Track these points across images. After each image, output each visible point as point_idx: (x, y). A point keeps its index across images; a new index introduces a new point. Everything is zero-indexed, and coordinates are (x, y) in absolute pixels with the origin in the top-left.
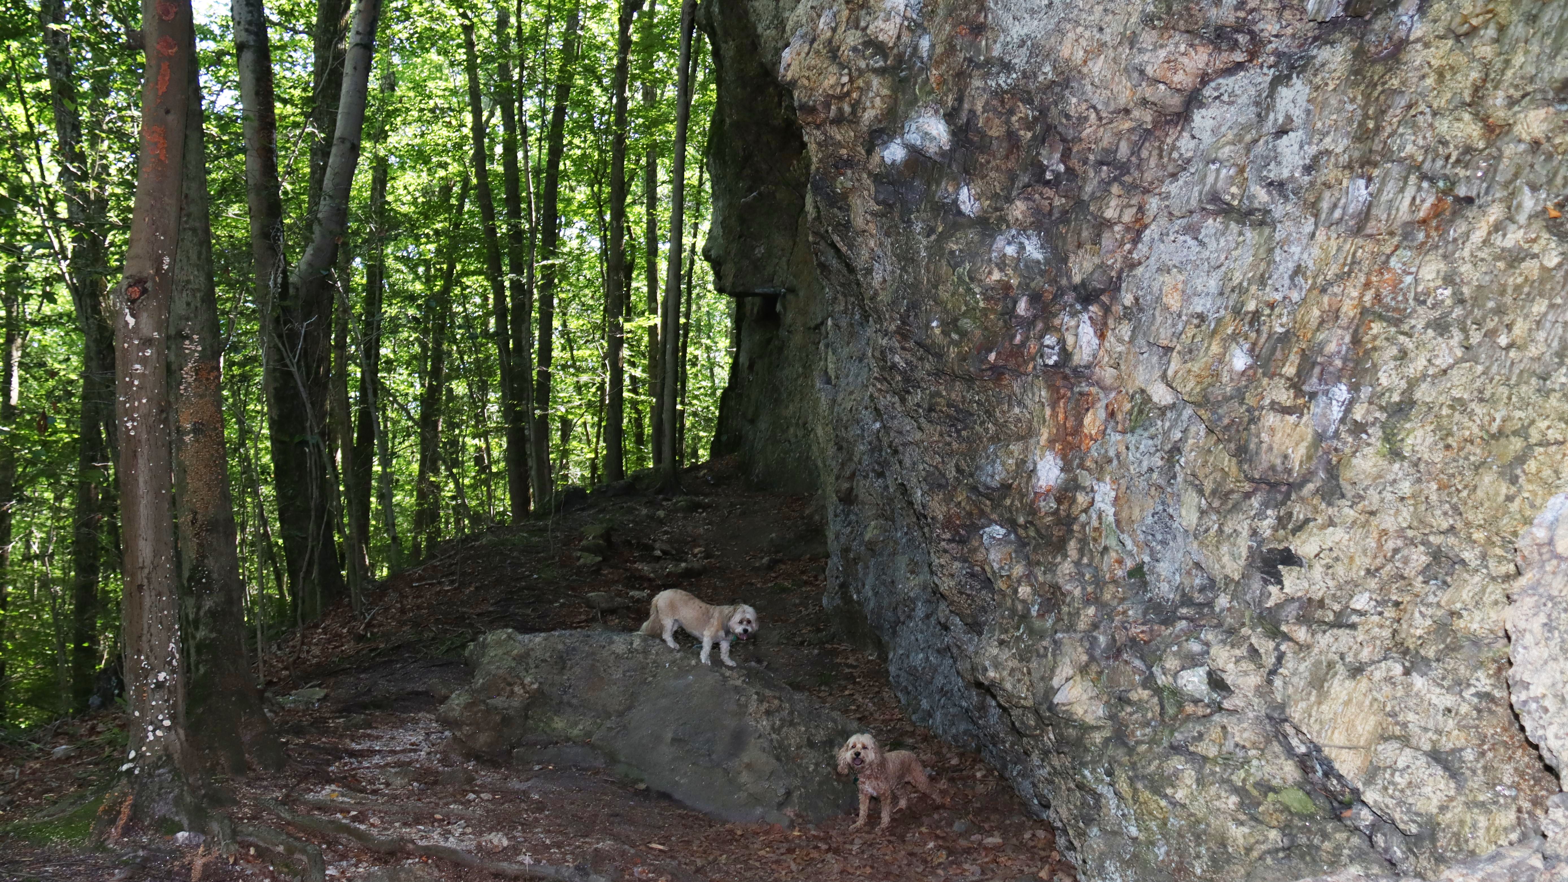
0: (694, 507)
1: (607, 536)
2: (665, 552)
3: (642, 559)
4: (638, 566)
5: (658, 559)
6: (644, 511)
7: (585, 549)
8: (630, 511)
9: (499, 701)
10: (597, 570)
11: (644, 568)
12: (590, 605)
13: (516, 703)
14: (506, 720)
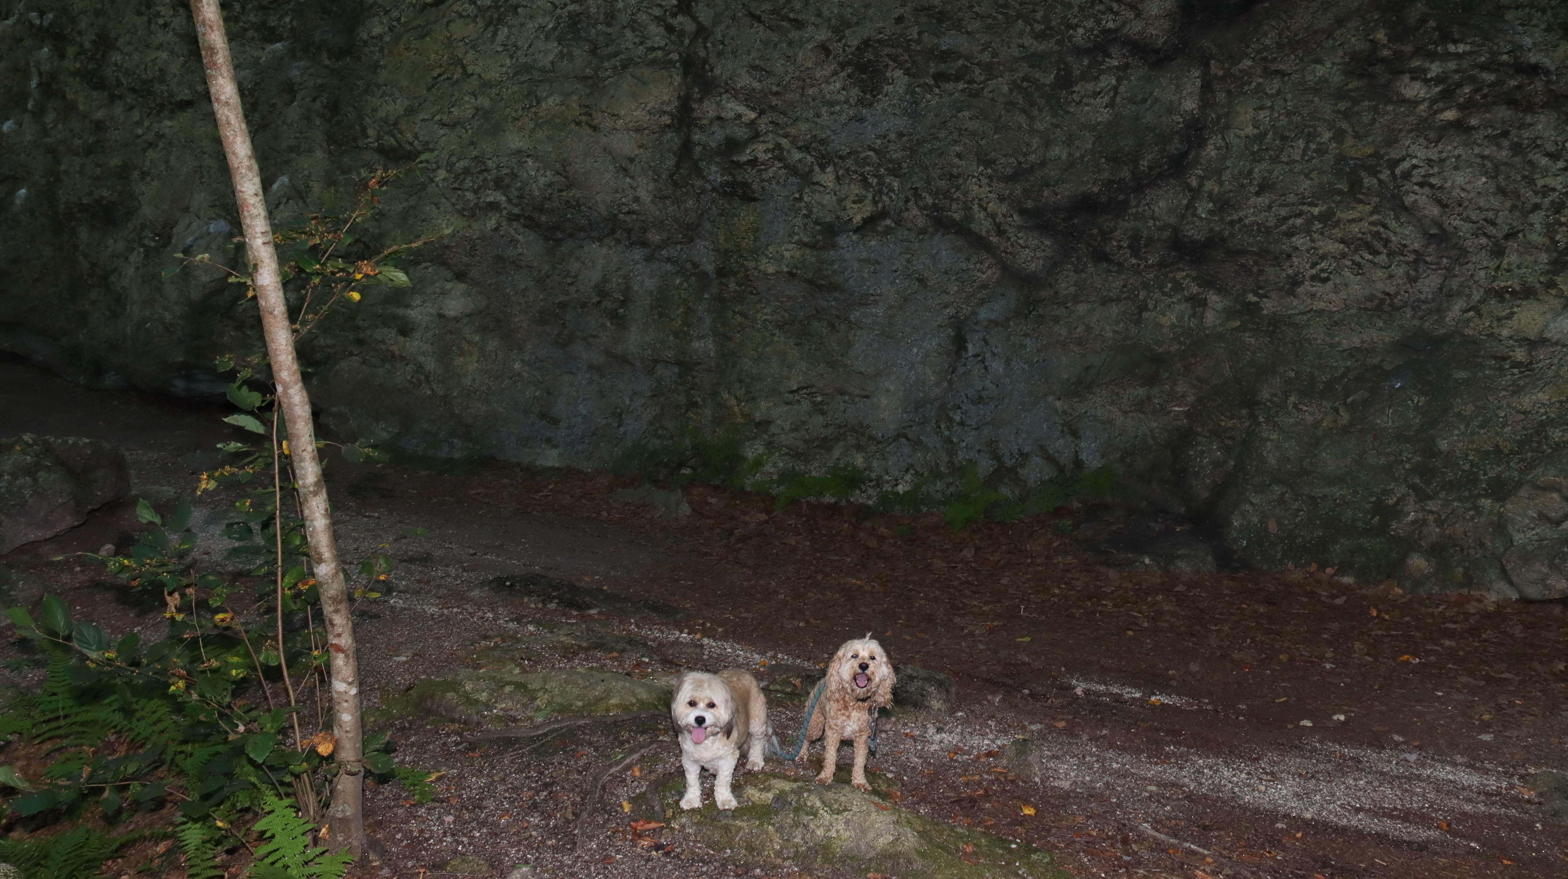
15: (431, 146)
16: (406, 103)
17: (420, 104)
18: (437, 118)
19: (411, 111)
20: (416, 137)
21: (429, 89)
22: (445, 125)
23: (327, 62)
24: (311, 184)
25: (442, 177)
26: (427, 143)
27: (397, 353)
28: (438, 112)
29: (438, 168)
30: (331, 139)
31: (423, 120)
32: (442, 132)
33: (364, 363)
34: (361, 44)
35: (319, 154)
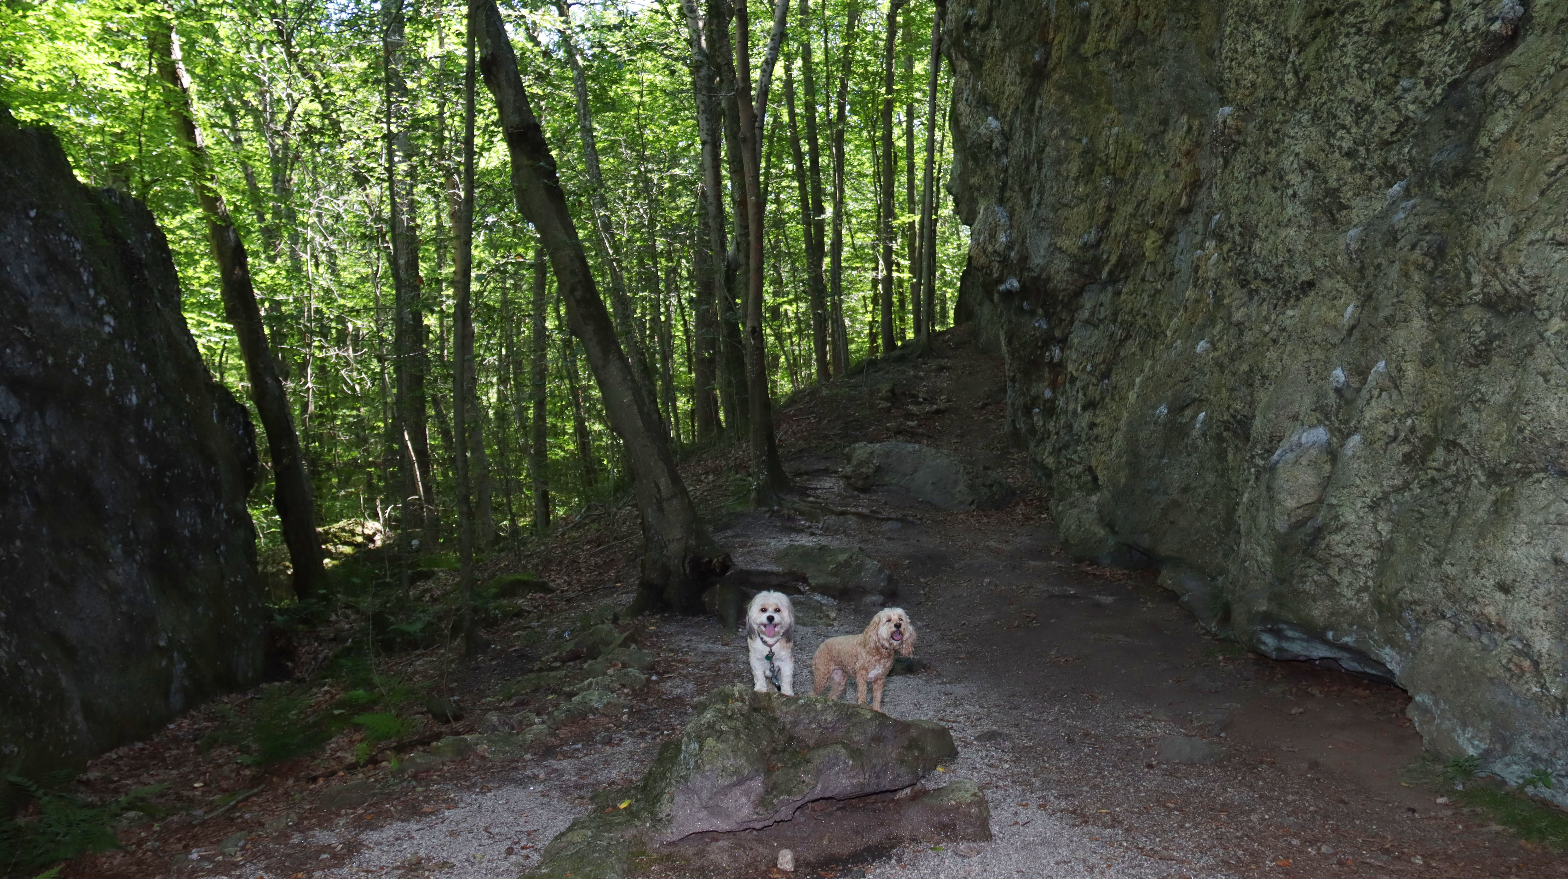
0: (941, 369)
1: (892, 391)
2: (925, 399)
3: (912, 403)
4: (910, 407)
5: (921, 403)
6: (912, 373)
7: (881, 399)
8: (904, 372)
9: (864, 470)
10: (889, 410)
11: (913, 408)
12: (888, 429)
13: (871, 471)
14: (868, 477)
15: (1543, 283)
16: (1512, 220)
17: (1528, 219)
18: (1550, 234)
19: (1516, 232)
20: (1521, 272)
21: (1542, 193)
22: (1560, 244)
23: (1439, 192)
24: (1404, 365)
25: (1556, 328)
26: (1537, 278)
27: (1494, 619)
28: (1550, 226)
29: (1552, 315)
30: (1430, 299)
31: (1531, 243)
32: (1557, 256)
33: (1455, 632)
34: (1482, 154)
35: (1417, 323)
